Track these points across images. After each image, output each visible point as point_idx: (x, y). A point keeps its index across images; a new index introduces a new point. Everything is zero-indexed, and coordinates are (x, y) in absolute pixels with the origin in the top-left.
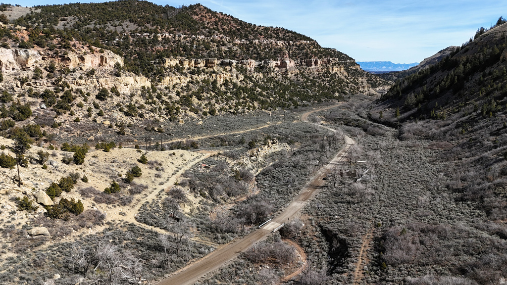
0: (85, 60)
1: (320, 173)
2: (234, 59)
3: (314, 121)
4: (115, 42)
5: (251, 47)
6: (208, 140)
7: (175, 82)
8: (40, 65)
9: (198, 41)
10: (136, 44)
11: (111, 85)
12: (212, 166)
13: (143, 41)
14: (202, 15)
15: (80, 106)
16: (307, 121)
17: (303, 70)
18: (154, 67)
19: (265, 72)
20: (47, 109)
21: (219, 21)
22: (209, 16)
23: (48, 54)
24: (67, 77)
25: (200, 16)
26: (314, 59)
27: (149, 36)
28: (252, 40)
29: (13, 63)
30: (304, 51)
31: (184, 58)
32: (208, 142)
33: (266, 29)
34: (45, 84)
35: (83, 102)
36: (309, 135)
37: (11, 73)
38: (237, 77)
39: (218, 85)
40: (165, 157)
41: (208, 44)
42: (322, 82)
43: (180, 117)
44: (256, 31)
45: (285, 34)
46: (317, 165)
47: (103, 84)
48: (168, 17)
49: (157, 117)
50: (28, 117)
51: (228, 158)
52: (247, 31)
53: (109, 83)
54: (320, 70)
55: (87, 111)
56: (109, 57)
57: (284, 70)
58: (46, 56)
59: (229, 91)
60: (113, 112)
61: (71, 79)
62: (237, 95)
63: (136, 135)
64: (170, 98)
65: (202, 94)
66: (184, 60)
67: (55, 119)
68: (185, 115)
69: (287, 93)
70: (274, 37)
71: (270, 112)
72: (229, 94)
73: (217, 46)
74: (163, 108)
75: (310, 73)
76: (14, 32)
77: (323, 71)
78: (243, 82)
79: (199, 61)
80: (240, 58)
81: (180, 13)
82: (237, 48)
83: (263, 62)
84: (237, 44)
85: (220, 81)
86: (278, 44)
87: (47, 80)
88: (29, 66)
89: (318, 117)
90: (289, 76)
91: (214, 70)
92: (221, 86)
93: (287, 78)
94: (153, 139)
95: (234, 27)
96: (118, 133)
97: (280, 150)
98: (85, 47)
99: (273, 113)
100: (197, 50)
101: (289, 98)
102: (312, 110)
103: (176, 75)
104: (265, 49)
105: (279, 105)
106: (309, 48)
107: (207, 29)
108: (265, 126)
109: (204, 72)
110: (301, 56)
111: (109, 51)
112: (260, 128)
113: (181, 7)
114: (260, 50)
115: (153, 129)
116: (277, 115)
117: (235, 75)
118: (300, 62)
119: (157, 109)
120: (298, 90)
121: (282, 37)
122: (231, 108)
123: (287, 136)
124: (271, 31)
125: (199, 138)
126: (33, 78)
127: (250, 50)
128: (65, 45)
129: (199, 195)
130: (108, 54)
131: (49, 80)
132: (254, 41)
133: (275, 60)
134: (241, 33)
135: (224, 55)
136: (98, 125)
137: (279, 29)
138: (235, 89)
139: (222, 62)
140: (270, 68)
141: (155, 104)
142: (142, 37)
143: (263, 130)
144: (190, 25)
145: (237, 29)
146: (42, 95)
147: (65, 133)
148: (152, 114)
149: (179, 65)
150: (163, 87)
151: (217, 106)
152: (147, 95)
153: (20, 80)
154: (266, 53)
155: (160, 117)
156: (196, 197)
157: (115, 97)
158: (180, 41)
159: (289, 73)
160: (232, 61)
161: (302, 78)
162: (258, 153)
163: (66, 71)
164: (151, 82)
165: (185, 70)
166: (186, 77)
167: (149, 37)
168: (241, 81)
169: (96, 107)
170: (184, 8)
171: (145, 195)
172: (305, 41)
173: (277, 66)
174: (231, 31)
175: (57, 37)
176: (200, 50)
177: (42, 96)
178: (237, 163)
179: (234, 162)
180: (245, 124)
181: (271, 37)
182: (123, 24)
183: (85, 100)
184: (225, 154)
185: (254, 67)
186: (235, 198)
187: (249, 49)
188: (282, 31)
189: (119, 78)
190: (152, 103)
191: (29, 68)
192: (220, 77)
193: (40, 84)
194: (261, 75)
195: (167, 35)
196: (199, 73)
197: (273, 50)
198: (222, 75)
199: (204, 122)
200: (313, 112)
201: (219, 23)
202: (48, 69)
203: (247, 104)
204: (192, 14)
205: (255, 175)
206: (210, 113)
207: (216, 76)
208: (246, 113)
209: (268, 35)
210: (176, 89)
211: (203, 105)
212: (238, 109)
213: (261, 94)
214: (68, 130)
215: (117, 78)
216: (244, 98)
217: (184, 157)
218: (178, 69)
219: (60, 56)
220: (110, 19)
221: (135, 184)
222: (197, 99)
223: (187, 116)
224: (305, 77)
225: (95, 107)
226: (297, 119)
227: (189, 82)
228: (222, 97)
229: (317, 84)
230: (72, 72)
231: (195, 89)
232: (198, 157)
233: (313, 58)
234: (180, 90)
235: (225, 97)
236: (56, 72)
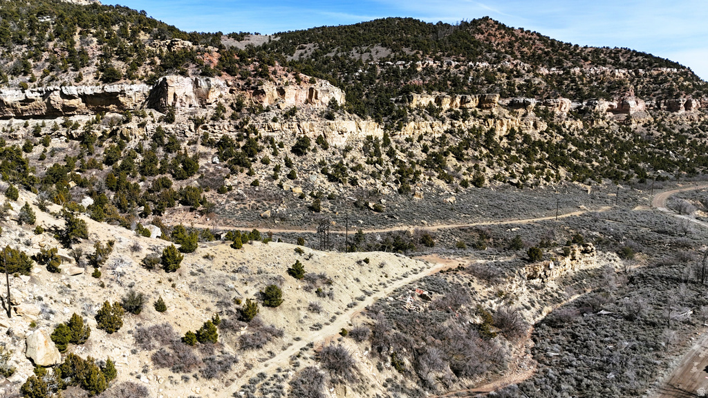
0: (286, 94)
1: (696, 347)
2: (533, 97)
3: (680, 209)
4: (357, 74)
5: (566, 79)
6: (456, 232)
7: (423, 131)
8: (226, 100)
9: (477, 71)
10: (384, 77)
11: (318, 132)
12: (436, 297)
13: (396, 72)
14: (490, 33)
15: (265, 162)
16: (665, 210)
17: (660, 117)
18: (393, 106)
19: (586, 120)
20: (219, 165)
21: (516, 41)
22: (500, 34)
23: (238, 84)
24: (257, 118)
25: (486, 34)
26: (685, 99)
27: (404, 65)
28: (570, 68)
29: (190, 98)
30: (666, 85)
31: (444, 94)
32: (456, 236)
33: (597, 51)
34: (226, 128)
35: (271, 157)
36: (668, 239)
37: (187, 111)
38: (535, 126)
39: (496, 138)
40: (348, 265)
41: (492, 75)
42: (698, 139)
43: (417, 188)
44: (578, 54)
45: (631, 58)
46: (689, 322)
47: (307, 130)
48: (438, 38)
49: (379, 186)
50: (191, 174)
51: (475, 280)
52: (562, 55)
53: (315, 129)
54: (696, 118)
55: (274, 170)
56: (321, 90)
57: (623, 116)
58: (234, 88)
59: (513, 148)
60: (312, 174)
61: (261, 121)
62: (529, 155)
63: (337, 213)
64: (411, 155)
65: (464, 151)
66: (444, 97)
67: (227, 180)
68: (428, 183)
69: (626, 155)
70: (611, 63)
71: (589, 188)
72: (513, 153)
73: (508, 78)
74: (393, 170)
75: (675, 123)
76: (201, 55)
77: (702, 119)
78: (545, 134)
79: (469, 98)
80: (544, 96)
81: (456, 31)
82: (540, 80)
83: (584, 103)
84: (542, 75)
85: (501, 131)
86: (617, 74)
87: (229, 122)
88: (210, 102)
89: (688, 202)
90: (632, 126)
91: (492, 113)
92: (501, 139)
93: (628, 130)
94: (361, 222)
95: (540, 49)
96: (311, 208)
97: (598, 266)
98: (290, 75)
99: (594, 189)
100: (474, 84)
101: (630, 163)
102: (675, 187)
103: (426, 119)
104: (591, 81)
105: (607, 176)
106: (675, 80)
107: (494, 53)
108: (573, 214)
109: (475, 116)
110: (659, 94)
111: (323, 81)
112: (564, 216)
113: (459, 23)
114: (582, 84)
115: (367, 205)
116: (602, 194)
117: (532, 123)
118: (657, 104)
119: (383, 173)
120: (648, 150)
121: (625, 63)
122: (513, 176)
123: (617, 238)
124: (605, 54)
125: (441, 227)
126: (211, 119)
127: (563, 84)
128: (261, 72)
129: (389, 365)
130: (322, 85)
131: (232, 122)
132: (572, 70)
133: (608, 100)
134: (551, 58)
135: (517, 91)
136: (284, 193)
137: (620, 51)
138: (525, 145)
139: (512, 102)
140: (597, 114)
141: (381, 164)
142: (395, 66)
143: (567, 220)
144: (468, 48)
145: (545, 53)
146: (219, 143)
147: (234, 202)
148: (372, 181)
149: (435, 104)
150: (402, 139)
151: (490, 173)
152: (372, 150)
153: (195, 121)
154: (592, 89)
155: (384, 185)
156: (380, 369)
157: (320, 151)
158: (449, 71)
159: (633, 121)
160: (528, 99)
161: (658, 131)
162: (548, 272)
163: (258, 110)
164: (385, 129)
165: (443, 112)
166: (443, 123)
167: (405, 67)
168: (541, 133)
169: (289, 164)
170: (465, 24)
171: (270, 352)
172: (669, 70)
173: (611, 109)
174: (533, 55)
175: (255, 61)
176: (478, 84)
177: (219, 145)
178: (496, 291)
179: (490, 289)
180: (535, 208)
181: (604, 63)
182: (372, 50)
183: (275, 154)
184: (472, 271)
185: (567, 110)
186: (470, 383)
187: (562, 82)
188: (626, 53)
189: (331, 122)
190: (377, 162)
191: (210, 104)
192: (502, 125)
193: (220, 127)
194: (580, 124)
195: (431, 63)
196: (465, 117)
197: (606, 83)
198: (505, 121)
199: (458, 199)
200: (678, 191)
201: (516, 44)
202: (235, 106)
203: (546, 170)
204: (474, 33)
205: (533, 323)
206: (473, 183)
207: (495, 122)
208: (542, 187)
209: (600, 60)
210: (422, 142)
211: (464, 170)
212: (527, 179)
213: (575, 155)
214: (239, 198)
215: (328, 121)
216: (540, 160)
217: (384, 269)
218: (432, 111)
219: (253, 88)
220: (356, 44)
221: (259, 324)
222: (455, 159)
223: (432, 186)
224: (665, 130)
225: (286, 165)
226: (644, 203)
227: (446, 132)
228: (501, 157)
229: (688, 142)
230: (265, 111)
231: (454, 142)
232: (415, 271)
233: (682, 97)
234: (429, 144)
235: (505, 157)
236: (244, 111)
